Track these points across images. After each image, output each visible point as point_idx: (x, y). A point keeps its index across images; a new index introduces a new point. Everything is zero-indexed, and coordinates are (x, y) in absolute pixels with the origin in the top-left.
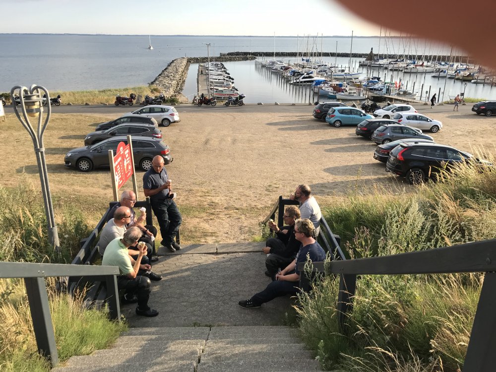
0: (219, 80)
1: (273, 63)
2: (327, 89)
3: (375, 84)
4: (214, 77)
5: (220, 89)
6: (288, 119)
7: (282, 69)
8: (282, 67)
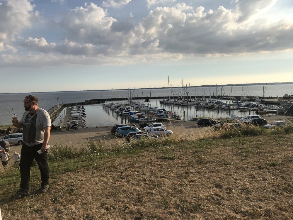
0: (77, 115)
1: (112, 104)
2: (135, 117)
3: (161, 113)
4: (75, 114)
5: (73, 120)
6: (97, 135)
7: (116, 107)
8: (116, 106)
